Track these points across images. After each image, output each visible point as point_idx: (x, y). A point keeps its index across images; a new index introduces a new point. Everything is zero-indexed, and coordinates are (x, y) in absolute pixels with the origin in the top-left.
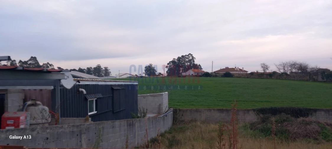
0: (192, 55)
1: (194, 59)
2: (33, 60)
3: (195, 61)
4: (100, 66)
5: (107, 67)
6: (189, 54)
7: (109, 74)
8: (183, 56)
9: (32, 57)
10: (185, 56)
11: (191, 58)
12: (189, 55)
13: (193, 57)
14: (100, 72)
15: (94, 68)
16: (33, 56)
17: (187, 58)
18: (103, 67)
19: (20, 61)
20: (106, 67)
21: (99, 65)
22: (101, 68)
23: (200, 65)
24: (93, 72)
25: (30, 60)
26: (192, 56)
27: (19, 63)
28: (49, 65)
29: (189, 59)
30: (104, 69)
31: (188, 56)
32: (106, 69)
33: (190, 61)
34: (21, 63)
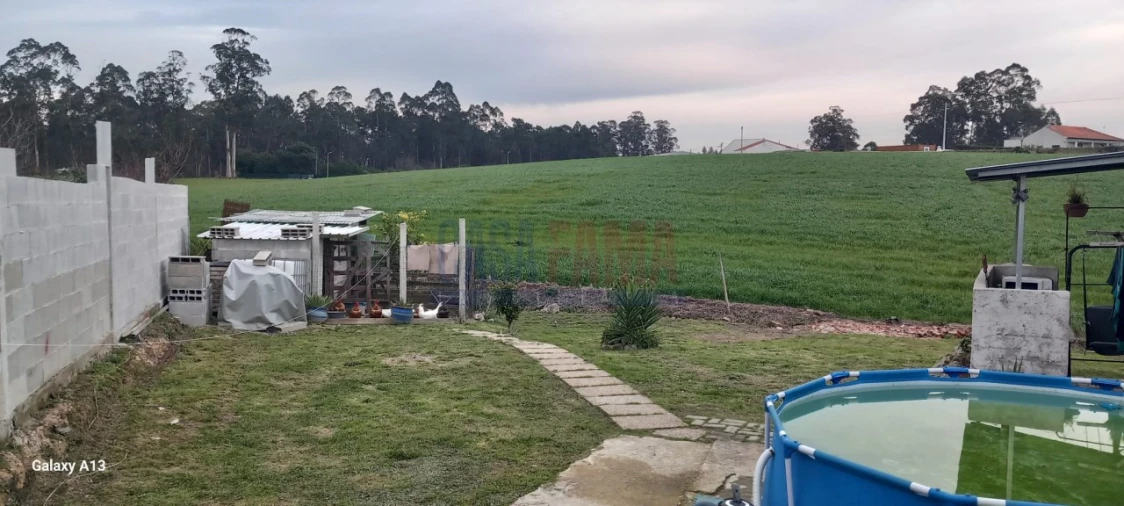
0: (1024, 70)
1: (1034, 86)
2: (443, 92)
3: (1039, 94)
4: (642, 118)
5: (666, 122)
6: (1010, 64)
7: (672, 145)
8: (981, 76)
9: (439, 84)
10: (991, 74)
11: (1019, 82)
12: (1012, 72)
13: (1028, 78)
14: (643, 138)
15: (623, 124)
16: (443, 82)
17: (1000, 83)
18: (651, 120)
19: (405, 97)
20: (662, 122)
21: (639, 115)
22: (646, 123)
23: (1053, 112)
24: (619, 139)
25: (433, 93)
26: (1026, 74)
27: (400, 104)
28: (488, 112)
29: (1011, 86)
30: (654, 127)
31: (1006, 72)
32: (662, 129)
33: (1014, 95)
34: (407, 103)
